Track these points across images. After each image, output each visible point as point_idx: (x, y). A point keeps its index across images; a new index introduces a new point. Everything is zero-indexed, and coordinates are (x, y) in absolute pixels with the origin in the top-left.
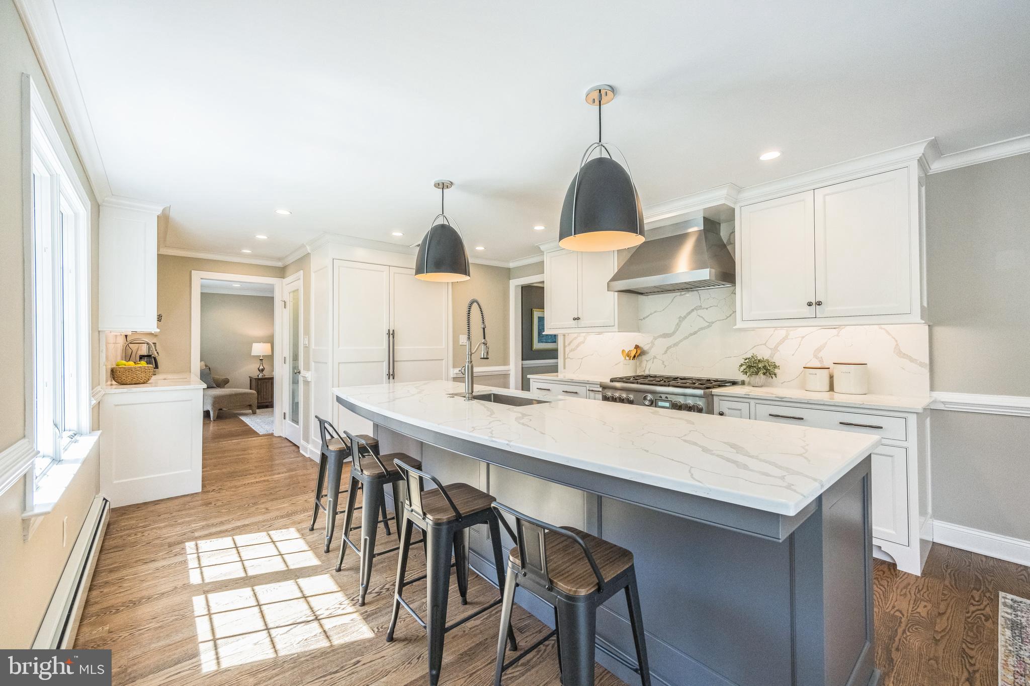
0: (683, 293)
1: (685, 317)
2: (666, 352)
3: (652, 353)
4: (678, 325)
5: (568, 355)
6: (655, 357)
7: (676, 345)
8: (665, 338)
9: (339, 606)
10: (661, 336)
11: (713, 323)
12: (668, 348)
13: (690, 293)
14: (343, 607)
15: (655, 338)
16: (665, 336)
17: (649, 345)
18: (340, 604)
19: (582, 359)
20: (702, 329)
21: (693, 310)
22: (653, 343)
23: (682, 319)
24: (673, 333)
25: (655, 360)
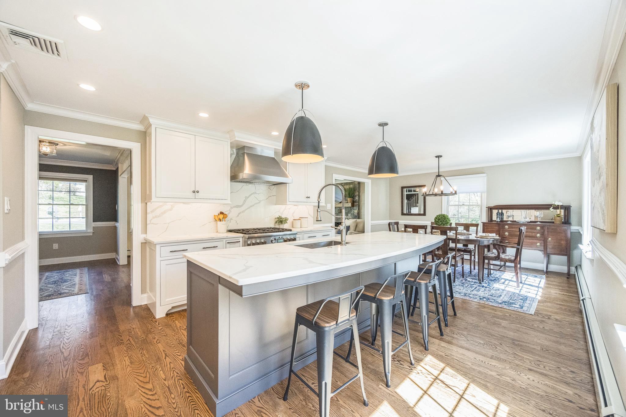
0: (248, 184)
1: (248, 197)
2: (238, 216)
3: (230, 216)
4: (245, 201)
5: (150, 221)
6: (231, 219)
7: (243, 212)
8: (238, 208)
9: (420, 373)
10: (234, 207)
11: (261, 201)
12: (239, 214)
13: (251, 184)
14: (419, 372)
15: (232, 208)
16: (238, 206)
17: (228, 212)
18: (418, 373)
19: (169, 223)
20: (256, 204)
21: (252, 194)
22: (230, 211)
23: (247, 198)
24: (242, 205)
25: (231, 221)
